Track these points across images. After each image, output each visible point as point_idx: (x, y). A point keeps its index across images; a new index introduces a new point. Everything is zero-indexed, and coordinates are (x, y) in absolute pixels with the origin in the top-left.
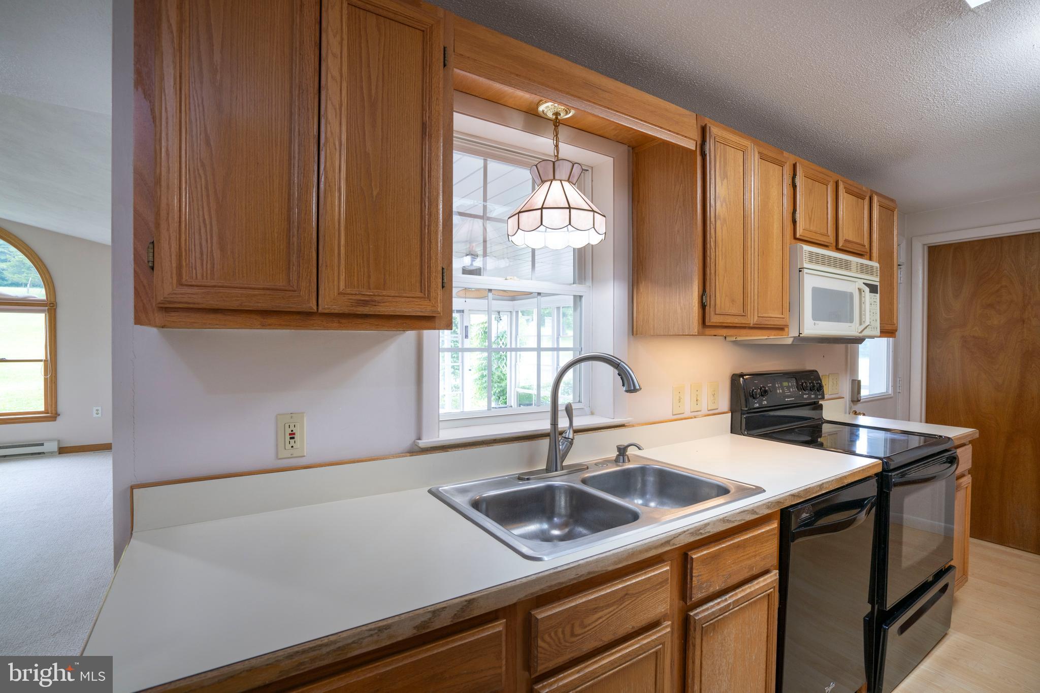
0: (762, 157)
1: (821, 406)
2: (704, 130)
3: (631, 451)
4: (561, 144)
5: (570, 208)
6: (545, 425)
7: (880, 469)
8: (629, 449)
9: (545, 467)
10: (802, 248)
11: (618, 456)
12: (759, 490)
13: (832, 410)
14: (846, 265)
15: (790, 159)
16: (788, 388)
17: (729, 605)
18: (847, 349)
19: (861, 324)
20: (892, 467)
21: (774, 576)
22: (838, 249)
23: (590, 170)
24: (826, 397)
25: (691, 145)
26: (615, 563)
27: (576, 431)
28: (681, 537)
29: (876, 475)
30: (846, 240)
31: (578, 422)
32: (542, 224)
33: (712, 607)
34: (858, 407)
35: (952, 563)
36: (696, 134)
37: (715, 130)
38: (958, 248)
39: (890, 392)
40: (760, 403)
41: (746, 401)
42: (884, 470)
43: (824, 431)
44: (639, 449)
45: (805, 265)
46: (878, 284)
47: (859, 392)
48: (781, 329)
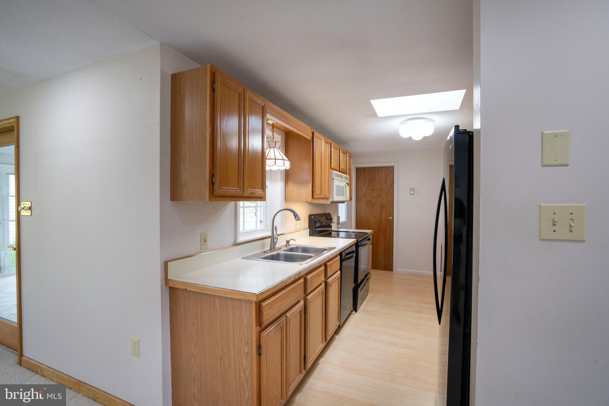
0: (325, 142)
1: (331, 225)
2: (313, 133)
3: (290, 243)
4: (274, 134)
5: (284, 160)
6: (270, 234)
7: (356, 242)
8: (290, 241)
9: (269, 249)
10: (333, 172)
11: (286, 244)
12: (335, 248)
13: (334, 227)
14: (342, 177)
15: (330, 141)
16: (324, 219)
17: (333, 279)
18: (336, 205)
19: (345, 197)
20: (359, 241)
21: (339, 272)
22: (340, 171)
23: (270, 138)
24: (333, 222)
25: (310, 138)
26: (318, 264)
27: (278, 235)
28: (327, 258)
29: (355, 244)
30: (342, 169)
31: (278, 233)
32: (275, 164)
33: (330, 279)
34: (339, 226)
35: (369, 272)
36: (311, 135)
37: (316, 134)
38: (364, 169)
39: (346, 221)
40: (318, 225)
41: (314, 224)
42: (357, 242)
43: (332, 234)
44: (295, 240)
45: (335, 178)
46: (349, 183)
47: (339, 221)
48: (328, 199)
